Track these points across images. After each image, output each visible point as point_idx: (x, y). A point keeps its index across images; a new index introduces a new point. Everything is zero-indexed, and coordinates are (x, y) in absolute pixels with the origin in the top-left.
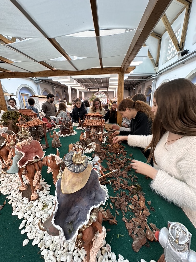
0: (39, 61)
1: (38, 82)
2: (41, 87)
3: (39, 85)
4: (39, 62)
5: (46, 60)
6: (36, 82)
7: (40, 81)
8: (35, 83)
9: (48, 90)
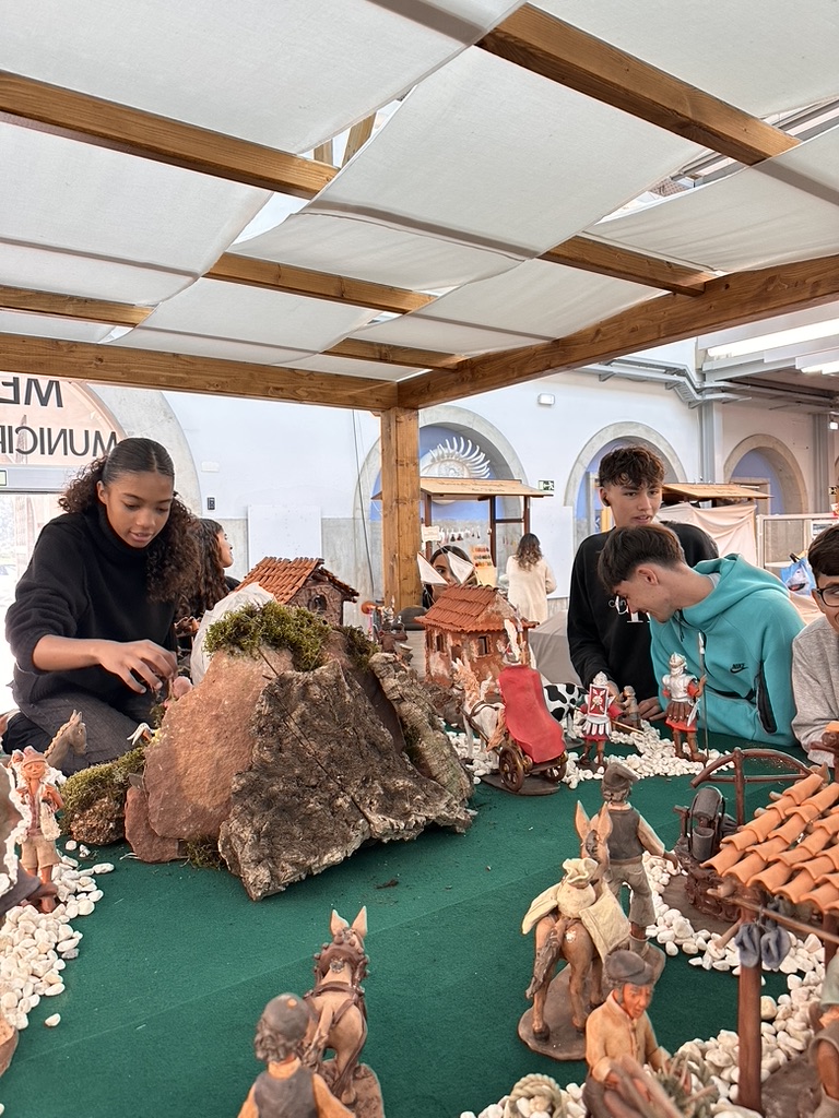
0: (544, 247)
1: (708, 397)
2: (726, 429)
3: (717, 418)
4: (550, 256)
5: (588, 227)
6: (698, 397)
7: (724, 390)
8: (691, 404)
9: (778, 441)
